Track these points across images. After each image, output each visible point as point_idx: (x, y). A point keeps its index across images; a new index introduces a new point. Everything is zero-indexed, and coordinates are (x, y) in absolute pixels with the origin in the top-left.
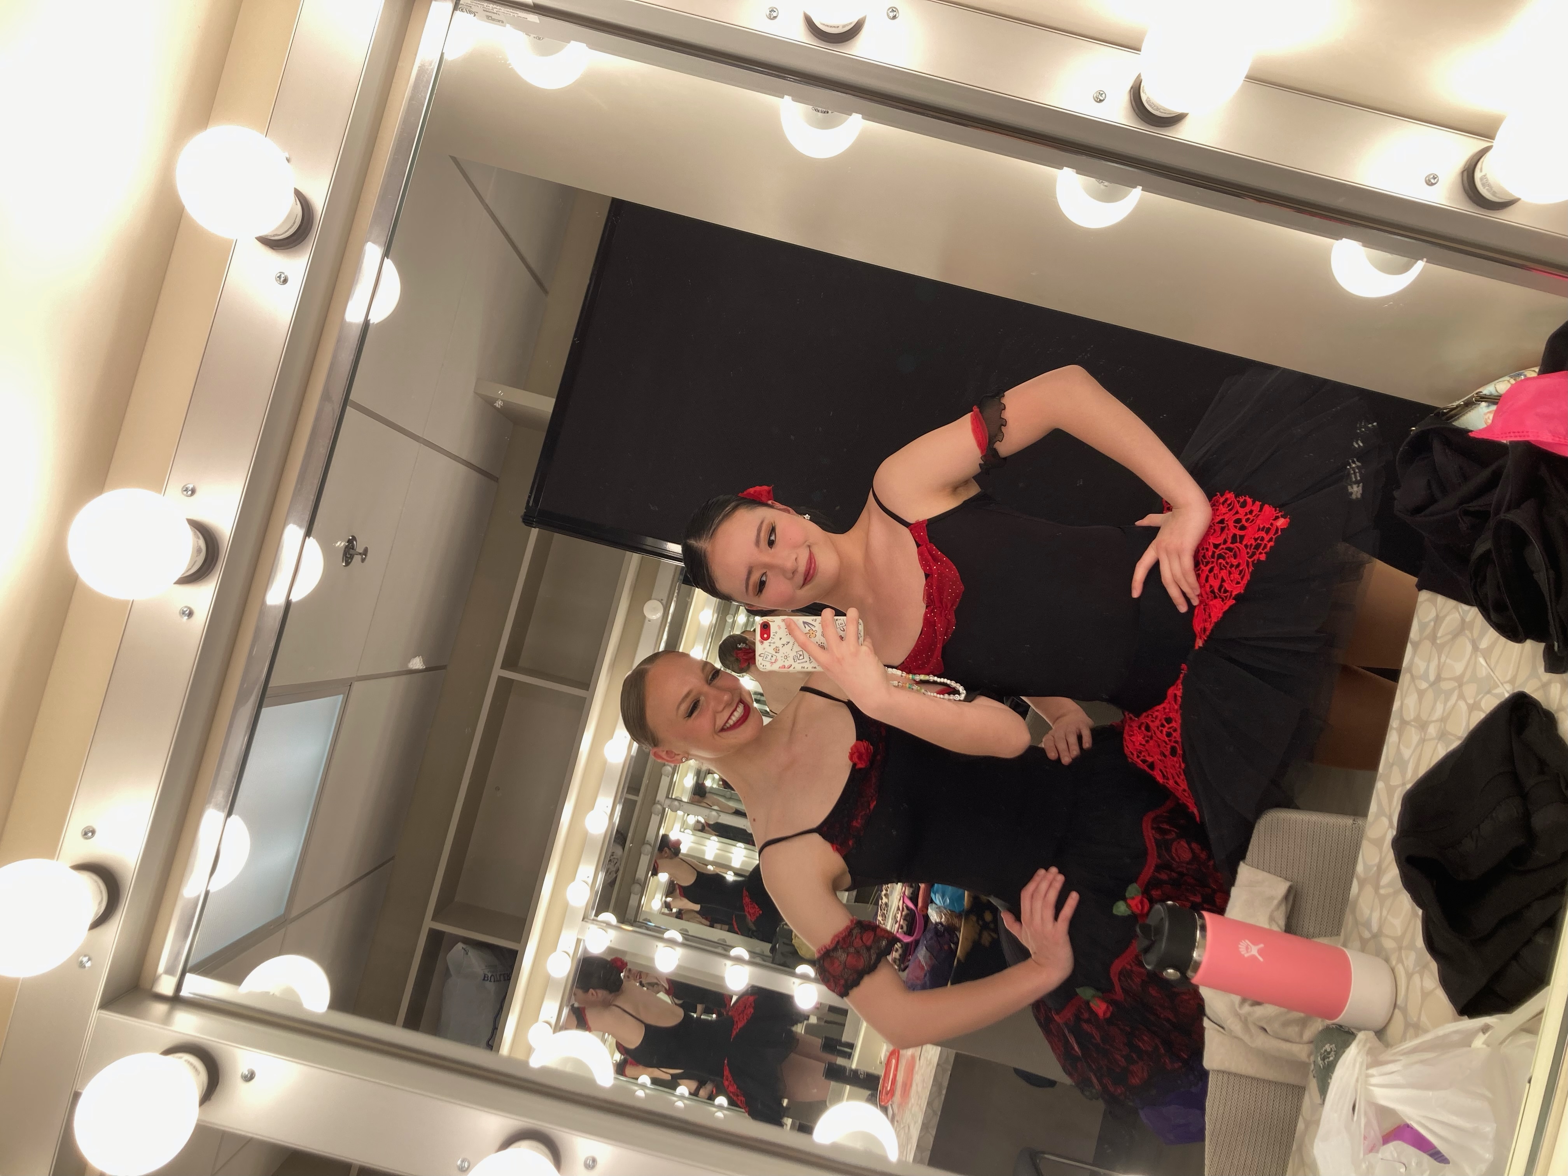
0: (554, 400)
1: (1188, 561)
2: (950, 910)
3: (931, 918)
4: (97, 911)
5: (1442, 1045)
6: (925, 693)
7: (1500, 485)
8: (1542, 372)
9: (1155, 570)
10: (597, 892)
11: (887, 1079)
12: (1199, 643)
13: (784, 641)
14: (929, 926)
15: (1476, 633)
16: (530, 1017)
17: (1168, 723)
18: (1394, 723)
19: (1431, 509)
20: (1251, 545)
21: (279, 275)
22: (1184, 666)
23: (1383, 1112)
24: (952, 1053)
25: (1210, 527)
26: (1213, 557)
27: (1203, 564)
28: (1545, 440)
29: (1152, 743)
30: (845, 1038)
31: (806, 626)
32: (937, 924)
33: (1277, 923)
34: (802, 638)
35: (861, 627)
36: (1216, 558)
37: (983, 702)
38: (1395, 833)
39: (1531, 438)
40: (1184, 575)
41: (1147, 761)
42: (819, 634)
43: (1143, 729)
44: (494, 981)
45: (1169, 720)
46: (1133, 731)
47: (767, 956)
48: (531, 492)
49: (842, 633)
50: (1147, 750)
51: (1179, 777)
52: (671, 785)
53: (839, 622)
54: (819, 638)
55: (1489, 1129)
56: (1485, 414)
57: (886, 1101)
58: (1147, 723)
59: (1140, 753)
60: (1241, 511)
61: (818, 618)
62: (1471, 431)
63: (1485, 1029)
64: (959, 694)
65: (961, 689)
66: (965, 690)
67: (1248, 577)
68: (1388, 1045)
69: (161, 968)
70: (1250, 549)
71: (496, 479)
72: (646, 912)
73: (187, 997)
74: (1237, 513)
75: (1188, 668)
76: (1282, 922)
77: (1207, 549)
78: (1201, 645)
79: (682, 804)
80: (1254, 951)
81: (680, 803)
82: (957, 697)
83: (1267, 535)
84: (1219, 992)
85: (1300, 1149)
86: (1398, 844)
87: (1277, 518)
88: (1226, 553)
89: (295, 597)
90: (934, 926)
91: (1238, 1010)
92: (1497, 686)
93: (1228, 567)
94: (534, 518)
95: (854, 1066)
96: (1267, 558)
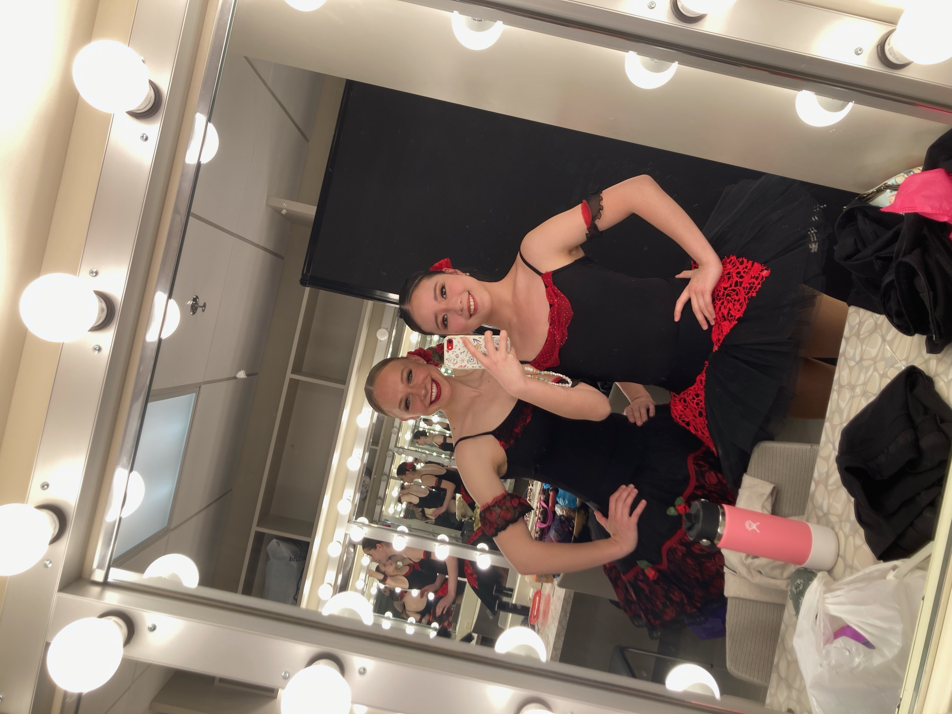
0: (316, 208)
1: (708, 298)
2: (568, 508)
3: (557, 513)
4: (53, 533)
5: (869, 579)
6: (548, 382)
7: (898, 241)
8: (924, 170)
9: (688, 304)
10: (356, 505)
11: (534, 610)
12: (716, 348)
13: (461, 351)
14: (556, 517)
15: (884, 332)
16: (319, 580)
17: (697, 397)
18: (835, 387)
19: (856, 257)
20: (747, 287)
21: (142, 135)
22: (706, 362)
23: (833, 619)
24: (572, 592)
25: (722, 277)
26: (723, 295)
27: (717, 300)
28: (928, 212)
29: (687, 410)
30: (508, 585)
31: (475, 341)
32: (561, 516)
33: (766, 509)
34: (473, 349)
35: (509, 342)
36: (725, 296)
37: (583, 387)
38: (837, 454)
39: (919, 210)
40: (706, 306)
41: (685, 421)
42: (483, 346)
43: (682, 401)
44: (296, 561)
45: (697, 395)
46: (676, 403)
47: (458, 538)
48: (304, 265)
49: (497, 346)
50: (685, 414)
51: (704, 430)
52: (397, 439)
53: (495, 339)
54: (483, 349)
55: (899, 627)
56: (890, 197)
57: (534, 622)
58: (684, 398)
59: (681, 416)
60: (740, 267)
61: (483, 336)
62: (882, 208)
63: (894, 568)
64: (568, 383)
65: (569, 380)
66: (572, 381)
67: (745, 307)
68: (835, 579)
69: (95, 565)
70: (746, 290)
71: (282, 258)
72: (385, 515)
73: (112, 582)
74: (738, 268)
75: (709, 363)
76: (769, 508)
77: (720, 291)
78: (716, 349)
79: (405, 450)
80: (754, 526)
81: (403, 450)
82: (567, 385)
83: (757, 281)
84: (733, 552)
85: (783, 641)
86: (839, 460)
87: (762, 270)
88: (731, 293)
89: (164, 336)
90: (559, 518)
91: (744, 560)
92: (897, 362)
93: (733, 302)
94: (307, 281)
95: (514, 602)
96: (757, 294)
